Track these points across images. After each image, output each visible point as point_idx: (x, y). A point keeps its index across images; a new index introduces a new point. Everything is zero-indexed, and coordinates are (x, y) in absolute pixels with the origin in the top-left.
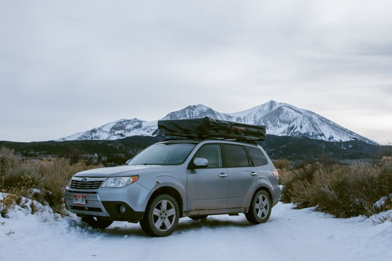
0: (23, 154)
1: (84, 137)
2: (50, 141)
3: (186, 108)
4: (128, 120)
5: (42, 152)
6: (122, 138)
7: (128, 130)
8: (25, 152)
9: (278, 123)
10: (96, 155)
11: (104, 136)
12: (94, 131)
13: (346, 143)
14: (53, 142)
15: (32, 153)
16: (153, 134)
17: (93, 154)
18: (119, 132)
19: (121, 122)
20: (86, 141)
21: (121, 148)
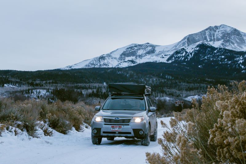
0: (28, 83)
1: (92, 64)
2: (55, 70)
3: (207, 29)
4: (139, 45)
5: (48, 81)
6: (132, 65)
7: (139, 56)
8: (30, 81)
10: (105, 84)
11: (113, 64)
12: (102, 58)
14: (59, 70)
15: (38, 82)
16: (168, 60)
17: (102, 83)
18: (130, 58)
19: (131, 48)
20: (94, 68)
21: (131, 76)
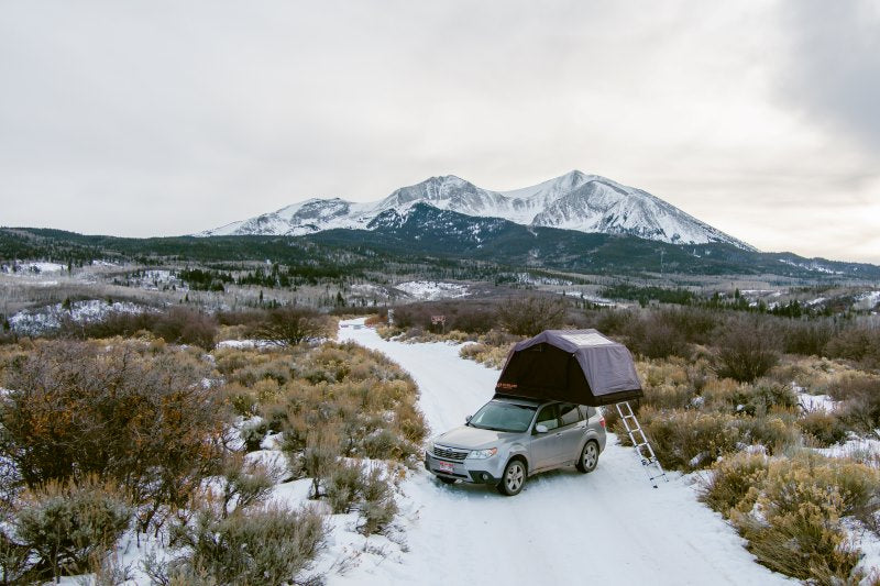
0: (137, 259)
1: (246, 229)
2: (184, 237)
3: (428, 181)
4: (324, 201)
5: (172, 257)
6: (313, 232)
7: (324, 218)
8: (140, 256)
9: (586, 210)
10: (268, 262)
11: (281, 229)
12: (263, 219)
13: (702, 247)
14: (190, 238)
15: (153, 257)
16: (369, 226)
17: (264, 261)
18: (309, 221)
19: (311, 205)
20: (250, 236)
21: (312, 250)
